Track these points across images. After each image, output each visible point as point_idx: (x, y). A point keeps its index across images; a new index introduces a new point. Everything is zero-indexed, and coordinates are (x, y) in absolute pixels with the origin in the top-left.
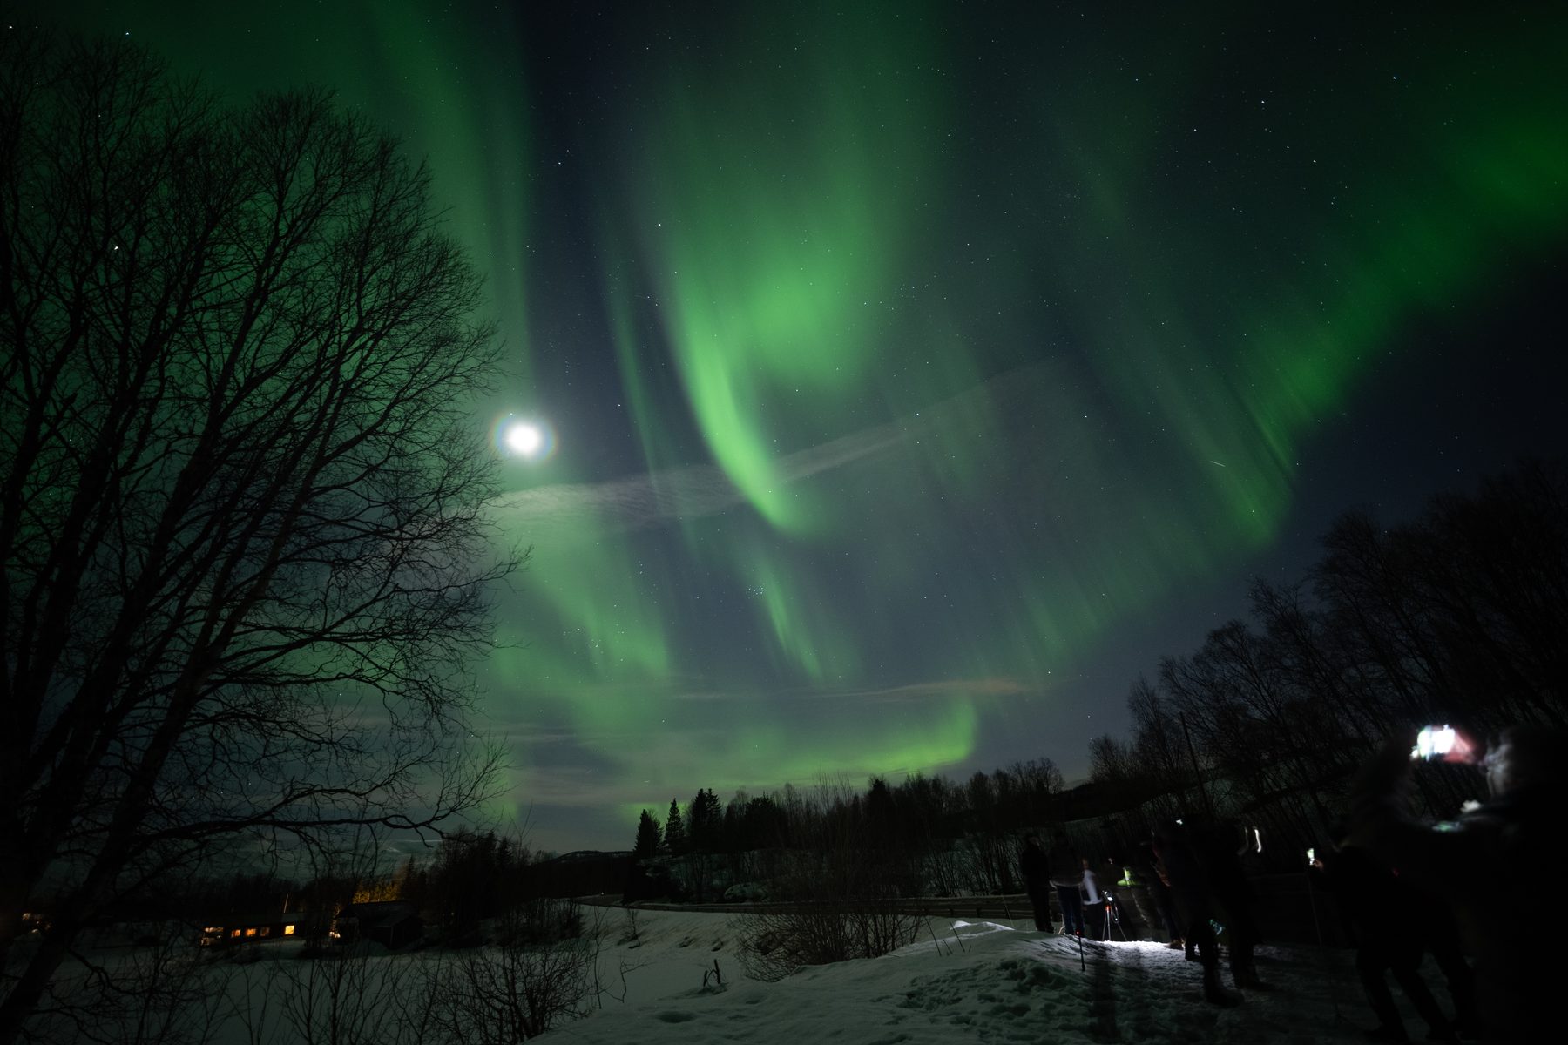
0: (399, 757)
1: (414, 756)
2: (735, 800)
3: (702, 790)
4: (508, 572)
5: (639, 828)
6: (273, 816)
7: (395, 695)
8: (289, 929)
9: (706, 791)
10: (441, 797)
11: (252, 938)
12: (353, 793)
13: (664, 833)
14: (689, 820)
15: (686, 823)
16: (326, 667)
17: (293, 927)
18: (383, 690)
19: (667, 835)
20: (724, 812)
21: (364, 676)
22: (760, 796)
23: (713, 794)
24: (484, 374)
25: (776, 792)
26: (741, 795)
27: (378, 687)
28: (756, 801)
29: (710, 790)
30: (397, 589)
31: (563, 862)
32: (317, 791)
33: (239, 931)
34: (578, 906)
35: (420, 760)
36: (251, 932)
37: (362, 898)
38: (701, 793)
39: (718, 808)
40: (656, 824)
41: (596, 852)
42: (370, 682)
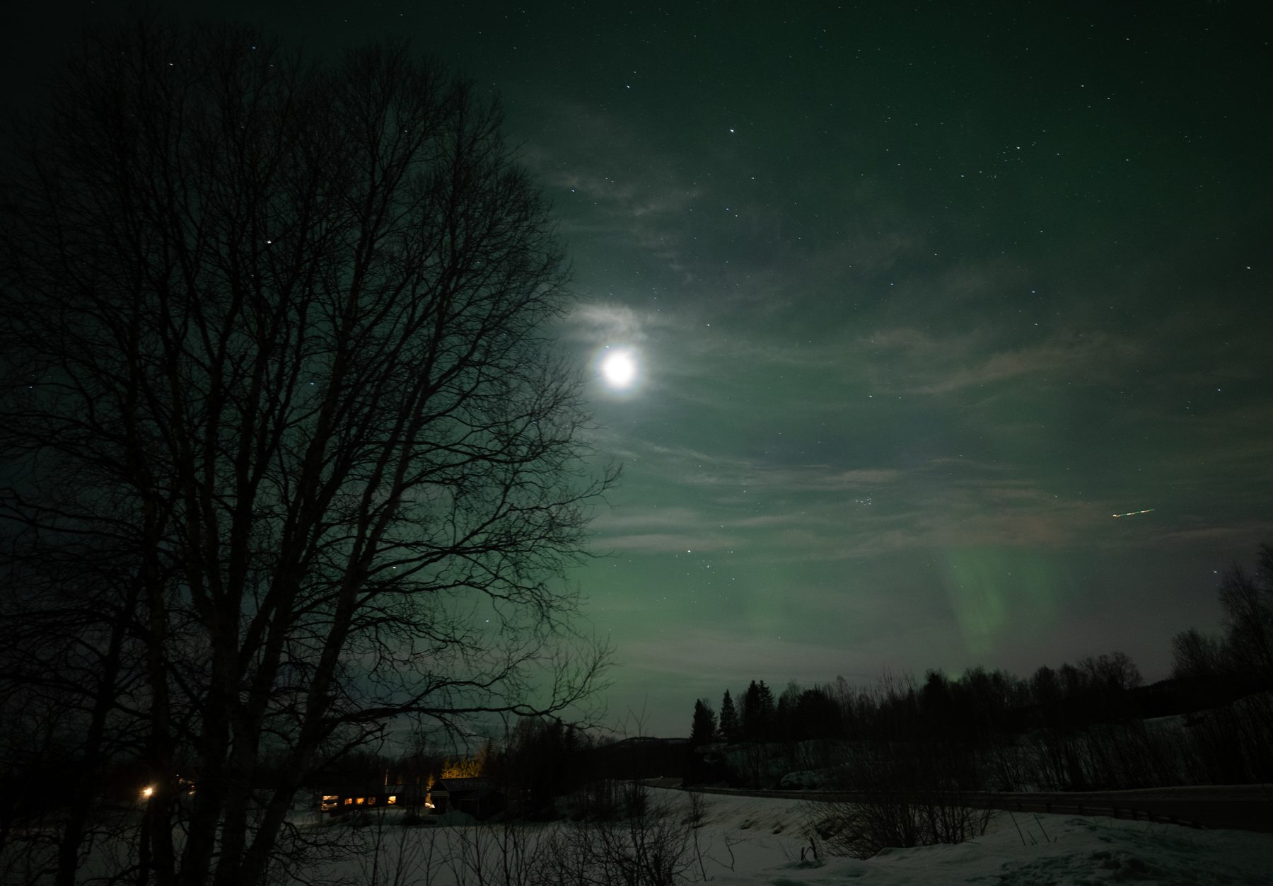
0: (510, 654)
1: (522, 654)
2: (787, 691)
3: (753, 682)
4: (604, 489)
5: (695, 717)
6: (418, 704)
7: (501, 599)
8: (393, 799)
9: (757, 682)
10: (555, 690)
11: (360, 806)
12: (477, 685)
13: (719, 722)
14: (742, 710)
15: (739, 713)
16: (441, 576)
17: (394, 797)
18: (492, 595)
19: (722, 725)
20: (776, 703)
21: (475, 583)
22: (812, 688)
23: (765, 686)
24: (555, 297)
25: (829, 685)
26: (793, 687)
27: (487, 592)
28: (808, 694)
29: (762, 682)
30: (513, 508)
31: (622, 746)
32: (449, 683)
33: (350, 800)
34: (642, 787)
35: (528, 656)
36: (360, 801)
37: (452, 774)
38: (753, 685)
39: (770, 699)
40: (711, 714)
41: (653, 738)
42: (481, 588)
